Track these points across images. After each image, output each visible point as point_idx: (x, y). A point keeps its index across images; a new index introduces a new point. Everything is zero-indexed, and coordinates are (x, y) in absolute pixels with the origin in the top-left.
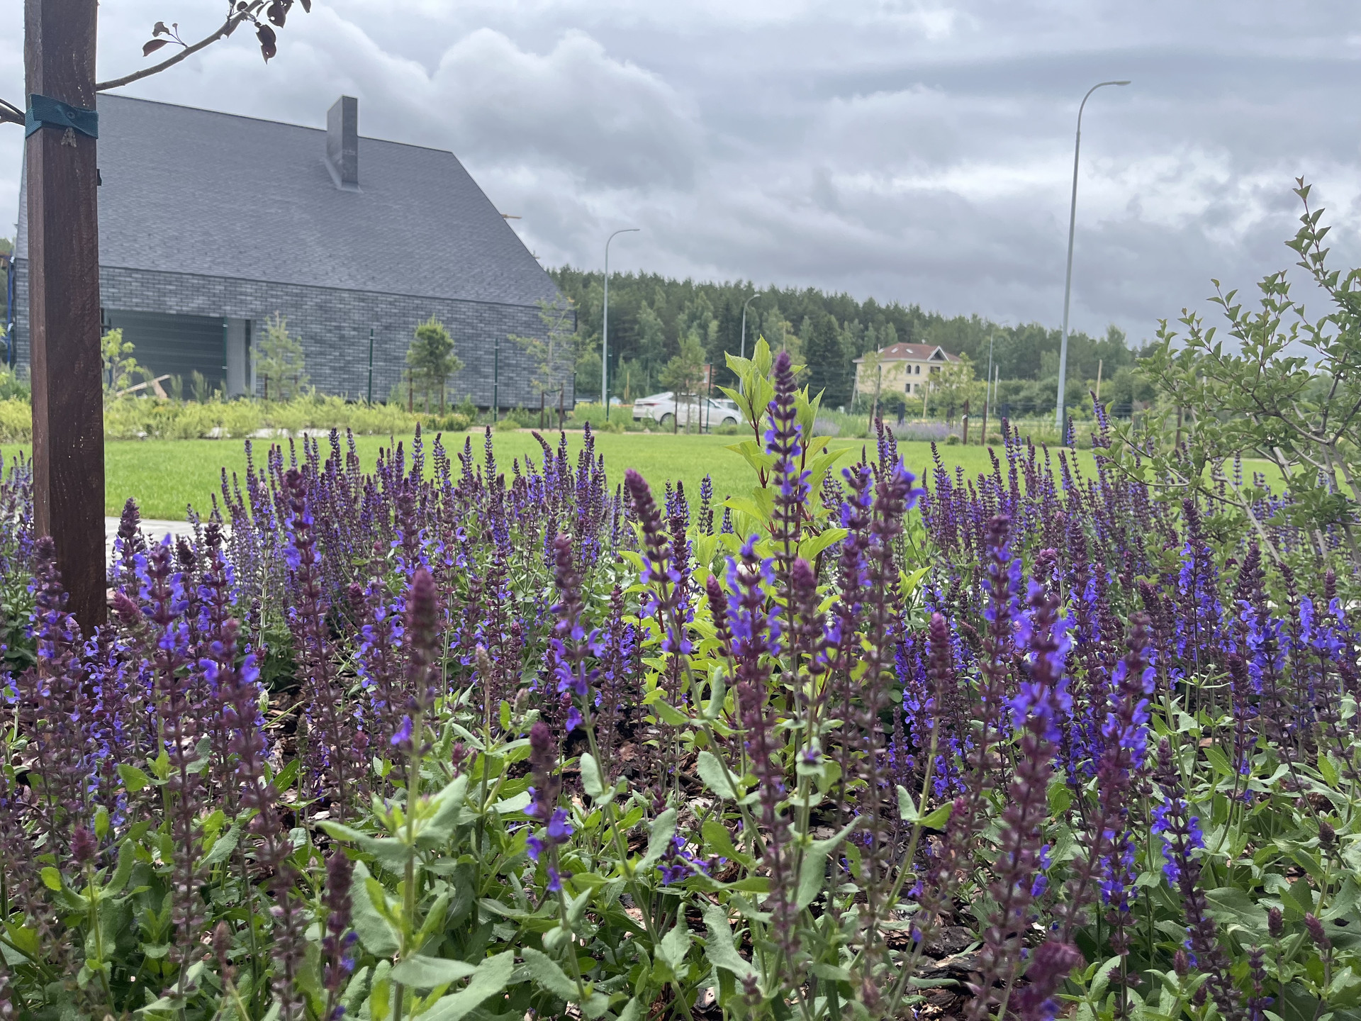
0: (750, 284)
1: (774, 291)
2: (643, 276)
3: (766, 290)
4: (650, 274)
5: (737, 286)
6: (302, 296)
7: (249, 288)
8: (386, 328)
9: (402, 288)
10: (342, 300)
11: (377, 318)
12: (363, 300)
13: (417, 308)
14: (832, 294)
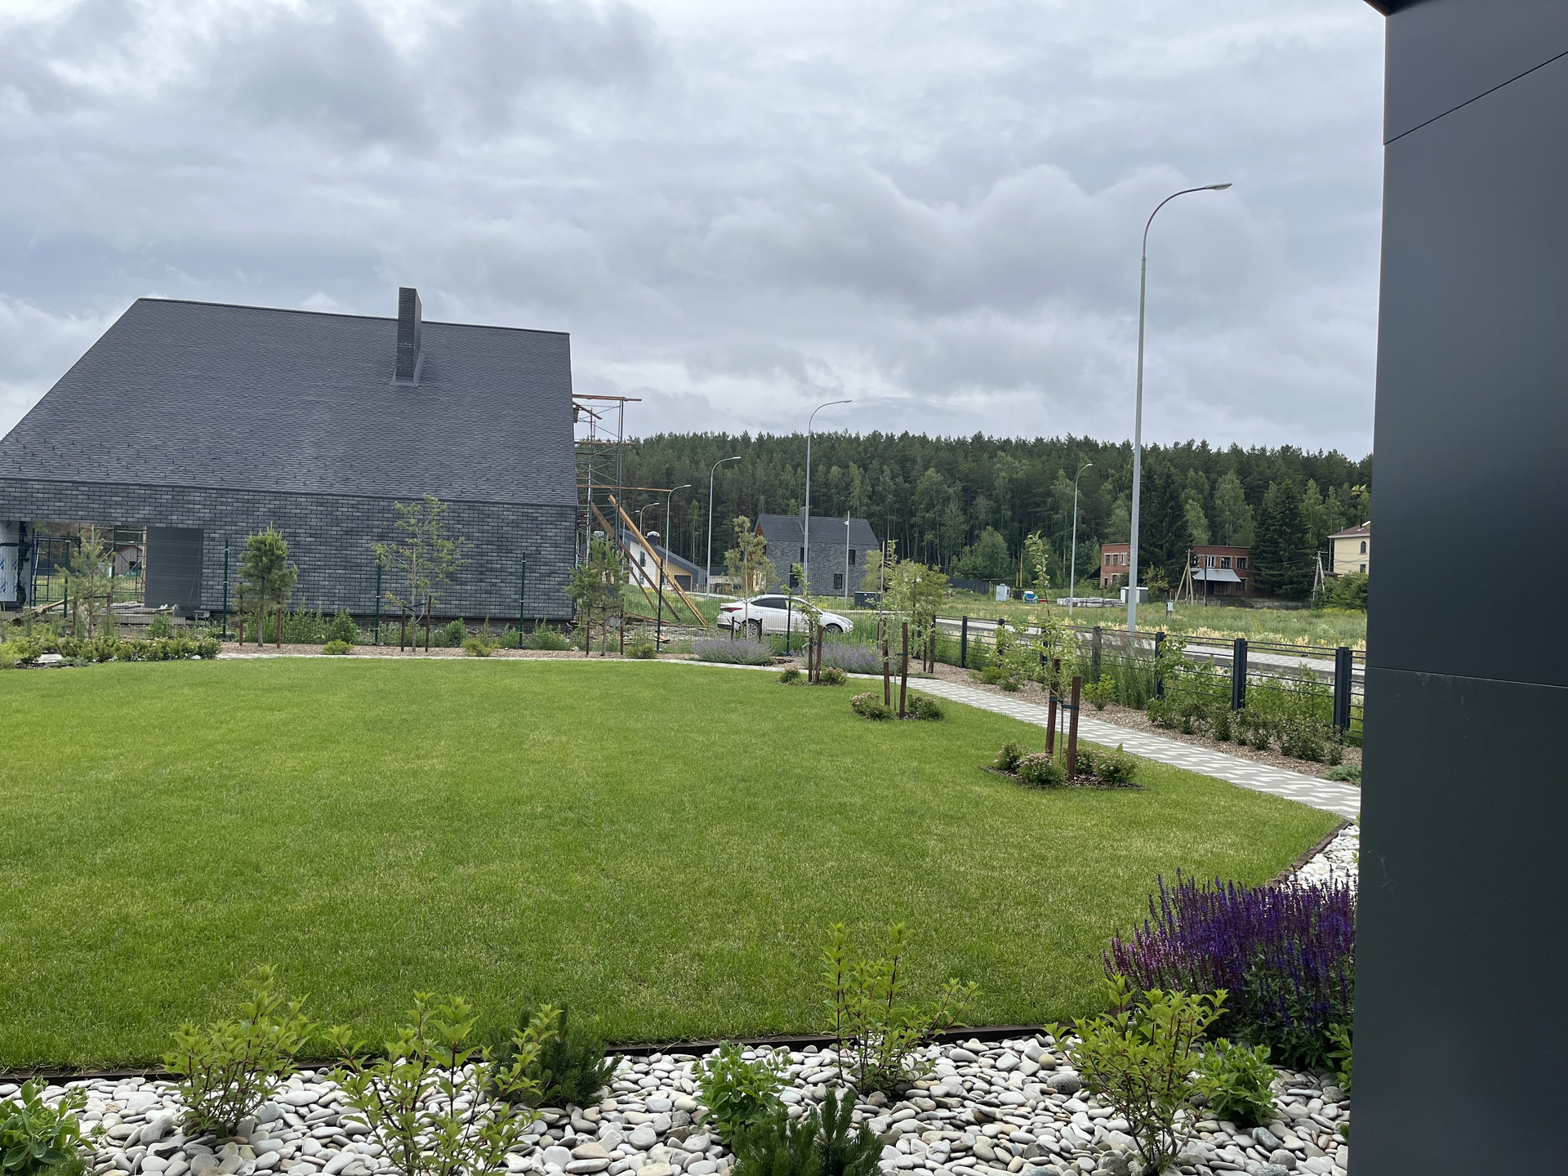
0: (1204, 444)
1: (1236, 451)
2: (1071, 440)
3: (1225, 450)
4: (1080, 437)
5: (1190, 444)
6: (253, 502)
7: (197, 496)
8: (347, 533)
9: (369, 489)
10: (298, 505)
11: (337, 522)
12: (321, 504)
13: (383, 510)
14: (1314, 452)
